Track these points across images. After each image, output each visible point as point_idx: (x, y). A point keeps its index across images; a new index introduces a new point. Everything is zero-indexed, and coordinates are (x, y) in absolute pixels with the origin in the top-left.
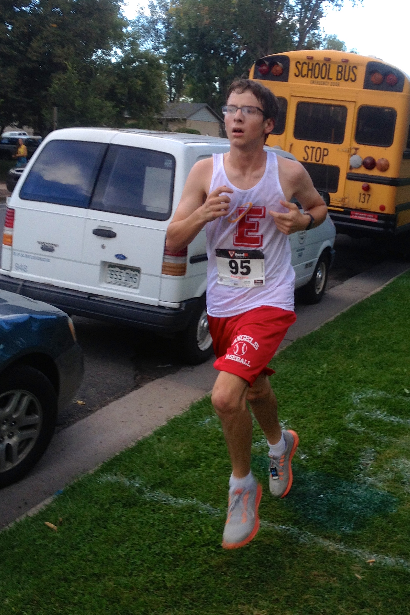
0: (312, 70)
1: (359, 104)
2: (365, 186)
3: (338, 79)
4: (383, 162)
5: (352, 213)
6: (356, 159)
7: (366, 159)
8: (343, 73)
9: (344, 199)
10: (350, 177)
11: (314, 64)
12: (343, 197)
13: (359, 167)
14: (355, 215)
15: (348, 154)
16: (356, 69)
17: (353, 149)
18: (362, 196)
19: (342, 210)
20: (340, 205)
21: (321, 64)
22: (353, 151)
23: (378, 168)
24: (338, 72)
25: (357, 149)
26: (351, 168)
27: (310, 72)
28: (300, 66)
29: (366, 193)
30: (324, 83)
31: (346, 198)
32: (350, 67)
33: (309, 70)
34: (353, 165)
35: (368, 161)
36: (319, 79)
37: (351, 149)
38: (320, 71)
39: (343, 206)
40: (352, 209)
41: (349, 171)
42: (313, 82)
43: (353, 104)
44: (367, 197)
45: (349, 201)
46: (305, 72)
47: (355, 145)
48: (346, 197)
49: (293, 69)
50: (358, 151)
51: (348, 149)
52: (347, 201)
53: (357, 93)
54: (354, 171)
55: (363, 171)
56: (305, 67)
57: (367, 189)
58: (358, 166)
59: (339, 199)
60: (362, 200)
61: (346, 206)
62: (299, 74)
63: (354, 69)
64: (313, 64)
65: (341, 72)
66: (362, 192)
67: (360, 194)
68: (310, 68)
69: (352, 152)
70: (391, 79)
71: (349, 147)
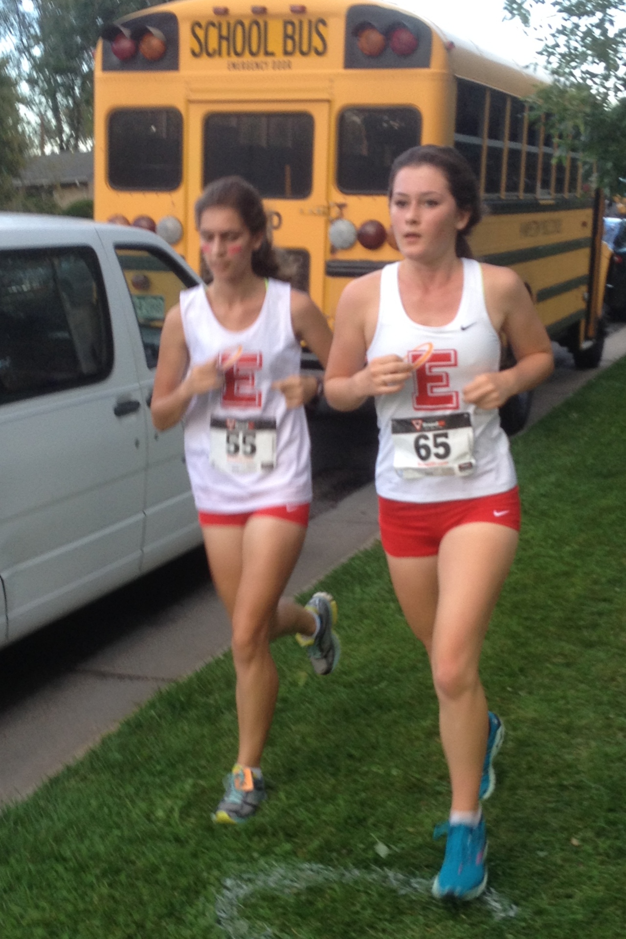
0: (227, 38)
1: (338, 105)
3: (286, 53)
6: (344, 228)
7: (364, 225)
8: (297, 37)
10: (335, 270)
11: (232, 26)
13: (352, 246)
15: (325, 218)
16: (325, 25)
17: (334, 206)
21: (247, 23)
22: (335, 212)
23: (391, 245)
24: (286, 36)
25: (341, 206)
26: (333, 250)
27: (224, 44)
28: (200, 33)
30: (258, 66)
32: (310, 22)
33: (221, 37)
34: (338, 243)
35: (371, 230)
36: (247, 58)
37: (329, 208)
38: (247, 39)
41: (329, 257)
42: (234, 66)
43: (326, 105)
46: (213, 44)
47: (338, 197)
49: (186, 41)
50: (345, 211)
51: (323, 209)
53: (331, 81)
54: (342, 256)
55: (359, 254)
56: (213, 33)
58: (349, 244)
62: (202, 50)
63: (321, 26)
64: (229, 24)
65: (292, 38)
68: (224, 32)
69: (331, 215)
70: (404, 37)
71: (325, 203)
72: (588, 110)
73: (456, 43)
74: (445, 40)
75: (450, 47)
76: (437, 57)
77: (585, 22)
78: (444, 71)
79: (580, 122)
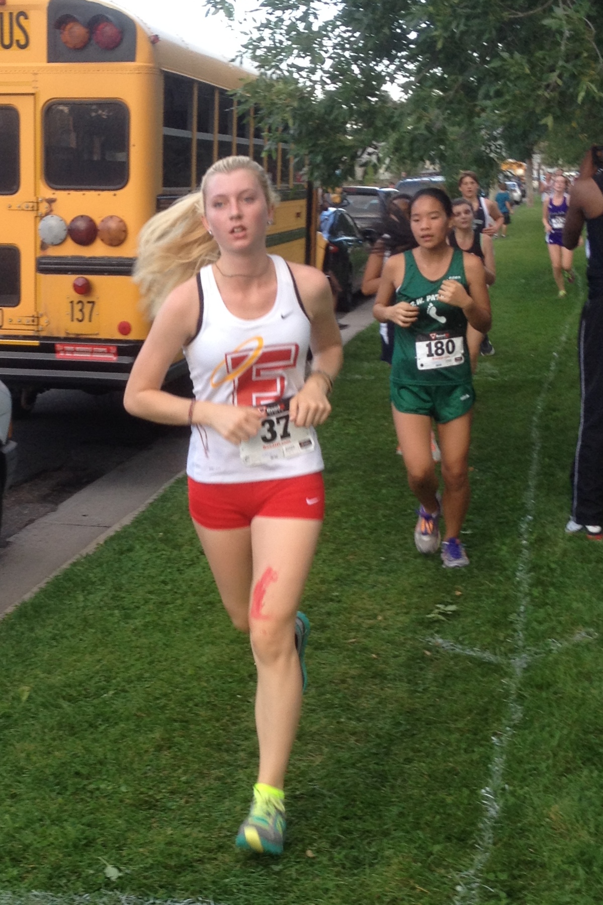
1: (42, 100)
2: (80, 283)
4: (113, 225)
5: (59, 347)
6: (54, 224)
7: (74, 221)
9: (36, 318)
10: (46, 267)
12: (35, 314)
13: (63, 242)
14: (65, 351)
15: (32, 215)
16: (26, 18)
17: (42, 201)
18: (78, 307)
19: (36, 343)
20: (31, 333)
22: (44, 207)
23: (102, 240)
25: (51, 201)
26: (44, 246)
29: (85, 299)
31: (42, 315)
32: (11, 14)
34: (48, 240)
35: (81, 225)
37: (38, 203)
39: (36, 334)
40: (58, 339)
41: (40, 254)
43: (31, 99)
44: (87, 308)
45: (49, 323)
47: (47, 193)
48: (40, 312)
50: (54, 205)
51: (31, 205)
52: (43, 321)
53: (36, 74)
54: (52, 252)
55: (71, 250)
57: (85, 289)
58: (59, 241)
59: (25, 321)
60: (78, 315)
61: (43, 334)
63: (22, 18)
66: (76, 297)
67: (72, 302)
70: (108, 30)
71: (33, 199)
72: (295, 104)
73: (161, 36)
74: (150, 34)
75: (155, 40)
76: (143, 50)
77: (289, 16)
78: (151, 65)
79: (288, 116)
